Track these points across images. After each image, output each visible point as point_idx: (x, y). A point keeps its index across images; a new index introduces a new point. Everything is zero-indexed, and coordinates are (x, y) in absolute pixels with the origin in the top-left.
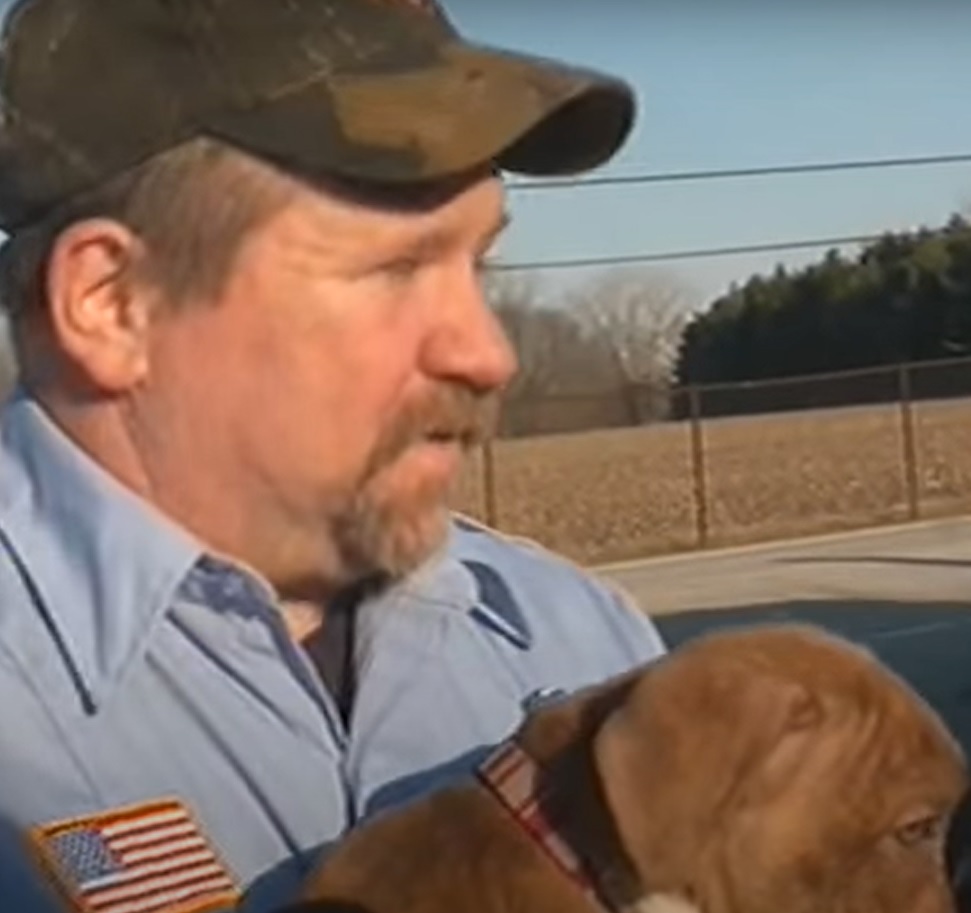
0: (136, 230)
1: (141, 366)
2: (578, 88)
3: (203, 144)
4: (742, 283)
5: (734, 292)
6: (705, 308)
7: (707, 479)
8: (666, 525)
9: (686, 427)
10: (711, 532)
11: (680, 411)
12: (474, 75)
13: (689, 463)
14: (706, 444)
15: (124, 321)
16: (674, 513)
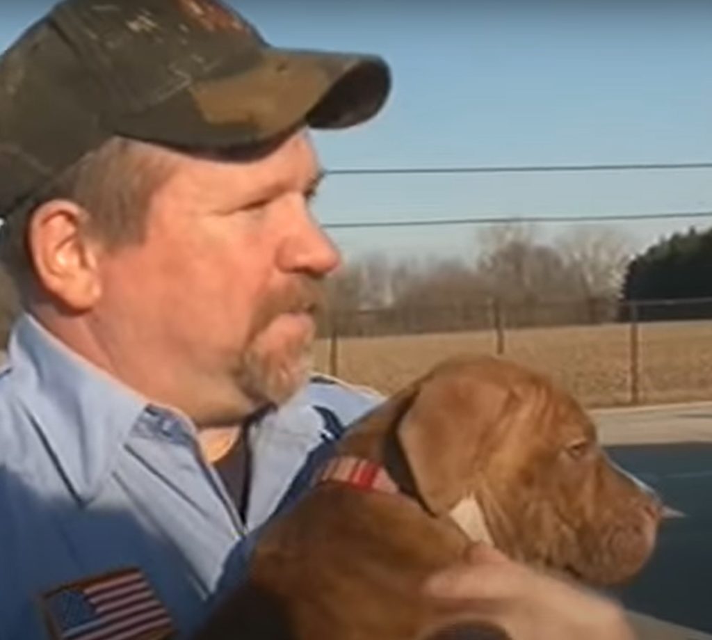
0: (81, 204)
1: (97, 291)
2: (347, 67)
3: (117, 141)
4: (668, 236)
5: (663, 243)
6: (643, 251)
7: (640, 361)
8: (612, 389)
9: (627, 327)
10: (641, 394)
11: (624, 317)
12: (282, 67)
13: (628, 350)
14: (640, 338)
15: (84, 263)
16: (618, 381)
